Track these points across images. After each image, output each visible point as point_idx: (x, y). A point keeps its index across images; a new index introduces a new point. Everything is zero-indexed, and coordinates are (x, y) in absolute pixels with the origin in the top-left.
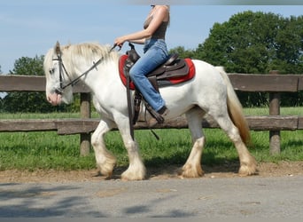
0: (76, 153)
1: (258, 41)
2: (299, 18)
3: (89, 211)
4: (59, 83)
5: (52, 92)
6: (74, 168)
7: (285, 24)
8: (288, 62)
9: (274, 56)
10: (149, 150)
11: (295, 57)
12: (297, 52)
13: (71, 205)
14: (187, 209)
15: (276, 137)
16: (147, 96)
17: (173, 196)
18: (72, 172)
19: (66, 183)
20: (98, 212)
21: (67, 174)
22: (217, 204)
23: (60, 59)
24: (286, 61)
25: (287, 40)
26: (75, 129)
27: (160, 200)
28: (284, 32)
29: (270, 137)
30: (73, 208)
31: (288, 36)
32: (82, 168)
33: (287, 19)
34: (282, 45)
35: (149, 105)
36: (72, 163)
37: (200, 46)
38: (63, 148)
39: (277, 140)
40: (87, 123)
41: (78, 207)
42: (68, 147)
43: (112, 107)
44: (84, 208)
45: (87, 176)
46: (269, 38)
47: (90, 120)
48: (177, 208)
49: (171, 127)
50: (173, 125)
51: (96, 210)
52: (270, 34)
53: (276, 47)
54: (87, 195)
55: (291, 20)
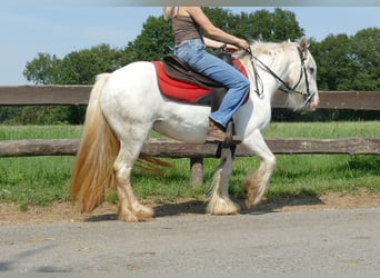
2: (251, 15)
7: (235, 21)
10: (36, 183)
15: (197, 166)
17: (47, 248)
22: (100, 257)
27: (29, 253)
28: (233, 31)
29: (191, 165)
33: (237, 16)
37: (130, 44)
39: (199, 170)
49: (64, 154)
50: (68, 150)
55: (243, 16)
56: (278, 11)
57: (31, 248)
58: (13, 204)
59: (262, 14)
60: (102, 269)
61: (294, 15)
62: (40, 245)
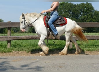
0: (6, 47)
1: (66, 12)
2: (79, 4)
3: (9, 66)
4: (24, 26)
5: (22, 28)
6: (5, 52)
7: (75, 6)
8: (76, 18)
9: (72, 16)
10: (30, 46)
11: (78, 17)
12: (79, 15)
13: (4, 64)
14: (42, 66)
16: (53, 30)
17: (37, 61)
18: (4, 53)
19: (2, 57)
20: (12, 67)
21: (3, 54)
22: (51, 64)
23: (24, 18)
24: (75, 18)
25: (76, 11)
26: (6, 39)
27: (33, 63)
28: (75, 9)
30: (4, 65)
31: (76, 10)
32: (8, 52)
33: (76, 5)
34: (74, 13)
35: (53, 33)
36: (5, 50)
38: (2, 45)
39: (72, 44)
40: (10, 37)
41: (6, 65)
42: (3, 45)
43: (41, 33)
44: (8, 65)
45: (9, 55)
46: (70, 10)
47: (11, 36)
48: (38, 65)
51: (12, 66)
52: (70, 9)
53: (72, 14)
54: (9, 61)
55: (77, 5)
56: (87, 3)
57: (33, 62)
58: (25, 51)
59: (83, 4)
60: (52, 67)
61: (91, 4)
62: (35, 61)
